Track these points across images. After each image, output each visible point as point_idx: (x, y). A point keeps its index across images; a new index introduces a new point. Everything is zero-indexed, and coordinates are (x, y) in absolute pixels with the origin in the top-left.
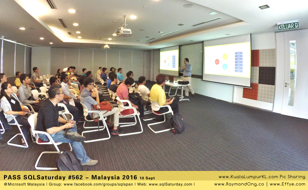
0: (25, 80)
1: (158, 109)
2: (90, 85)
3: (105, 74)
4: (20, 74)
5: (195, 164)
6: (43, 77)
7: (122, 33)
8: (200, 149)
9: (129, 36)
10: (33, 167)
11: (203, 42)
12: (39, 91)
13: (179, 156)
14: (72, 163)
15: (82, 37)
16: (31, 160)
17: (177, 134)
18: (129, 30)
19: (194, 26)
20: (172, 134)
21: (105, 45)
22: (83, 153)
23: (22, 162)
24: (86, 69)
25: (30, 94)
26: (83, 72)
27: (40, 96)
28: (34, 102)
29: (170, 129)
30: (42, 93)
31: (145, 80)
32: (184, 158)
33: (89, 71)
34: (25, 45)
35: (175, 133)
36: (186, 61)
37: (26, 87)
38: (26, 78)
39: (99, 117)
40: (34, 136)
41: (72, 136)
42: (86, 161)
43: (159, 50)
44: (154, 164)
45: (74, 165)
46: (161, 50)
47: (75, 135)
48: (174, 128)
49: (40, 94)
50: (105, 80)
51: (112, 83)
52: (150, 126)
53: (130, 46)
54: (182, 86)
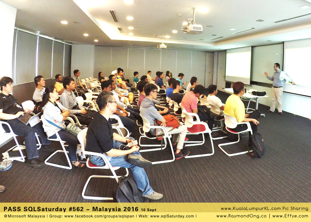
0: (69, 85)
1: (234, 127)
2: (154, 92)
3: (161, 79)
4: (60, 77)
5: (282, 198)
6: (86, 81)
7: (192, 29)
8: (287, 178)
9: (199, 34)
10: (80, 195)
11: (283, 43)
12: (85, 98)
13: (262, 186)
14: (133, 193)
15: (134, 34)
16: (75, 185)
17: (255, 158)
18: (200, 26)
19: (276, 22)
20: (250, 158)
21: (161, 43)
22: (145, 182)
23: (65, 188)
24: (138, 73)
25: (75, 103)
26: (135, 76)
27: (85, 105)
28: (79, 111)
29: (248, 152)
30: (87, 101)
31: (216, 89)
32: (268, 190)
33: (144, 75)
34: (64, 43)
35: (253, 157)
36: (277, 66)
37: (70, 93)
38: (70, 82)
39: (163, 135)
40: (79, 155)
41: (137, 161)
42: (148, 193)
43: (225, 51)
44: (233, 195)
45: (135, 196)
46: (227, 51)
47: (140, 159)
48: (252, 151)
49: (85, 101)
50: (161, 87)
51: (175, 91)
52: (221, 146)
53: (191, 46)
54: (257, 98)
